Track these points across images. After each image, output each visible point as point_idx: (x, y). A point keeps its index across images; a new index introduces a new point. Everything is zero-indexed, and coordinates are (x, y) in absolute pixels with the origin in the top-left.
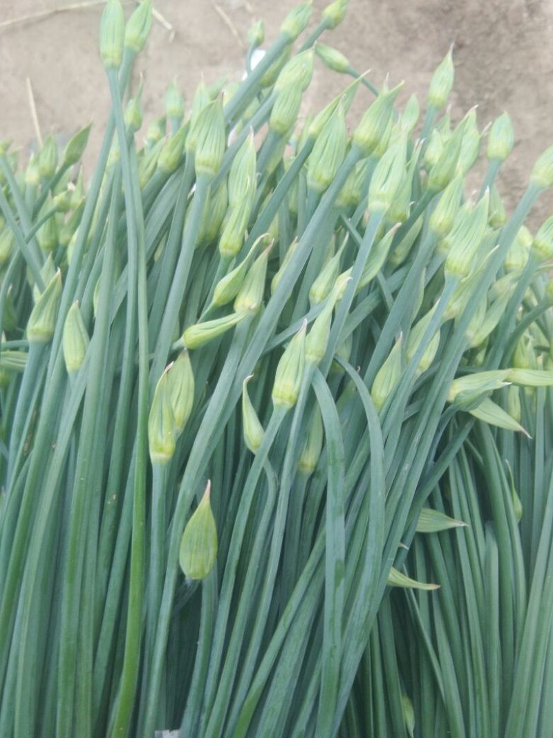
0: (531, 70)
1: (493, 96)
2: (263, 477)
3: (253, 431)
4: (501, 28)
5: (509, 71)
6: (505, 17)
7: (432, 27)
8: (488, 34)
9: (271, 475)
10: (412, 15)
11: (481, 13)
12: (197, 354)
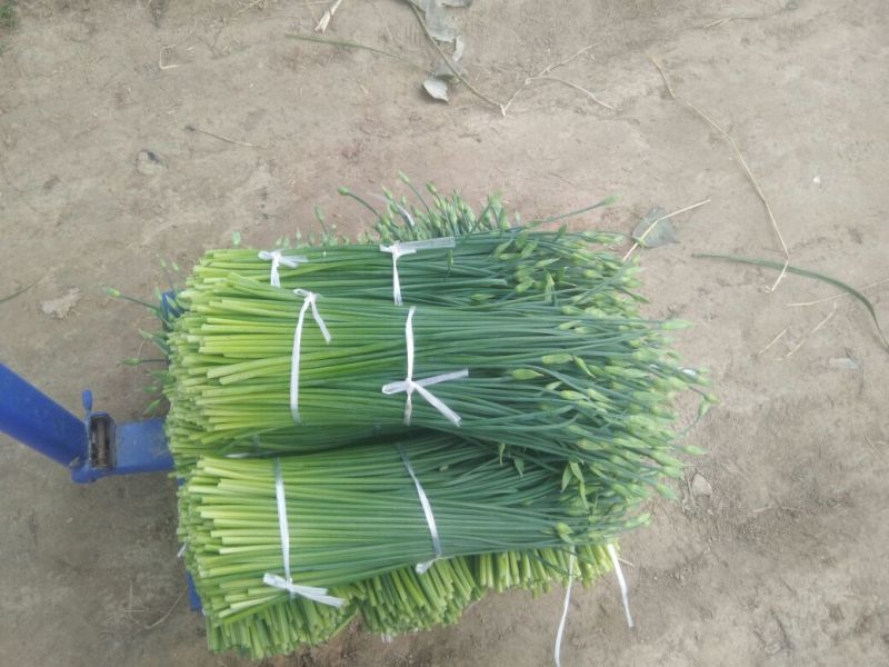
0: (782, 566)
1: (759, 544)
2: (538, 391)
3: (552, 387)
4: (810, 542)
5: (779, 552)
6: (819, 544)
7: (804, 493)
8: (805, 534)
9: (539, 394)
10: (810, 476)
11: (820, 526)
12: (573, 364)
